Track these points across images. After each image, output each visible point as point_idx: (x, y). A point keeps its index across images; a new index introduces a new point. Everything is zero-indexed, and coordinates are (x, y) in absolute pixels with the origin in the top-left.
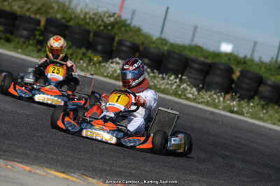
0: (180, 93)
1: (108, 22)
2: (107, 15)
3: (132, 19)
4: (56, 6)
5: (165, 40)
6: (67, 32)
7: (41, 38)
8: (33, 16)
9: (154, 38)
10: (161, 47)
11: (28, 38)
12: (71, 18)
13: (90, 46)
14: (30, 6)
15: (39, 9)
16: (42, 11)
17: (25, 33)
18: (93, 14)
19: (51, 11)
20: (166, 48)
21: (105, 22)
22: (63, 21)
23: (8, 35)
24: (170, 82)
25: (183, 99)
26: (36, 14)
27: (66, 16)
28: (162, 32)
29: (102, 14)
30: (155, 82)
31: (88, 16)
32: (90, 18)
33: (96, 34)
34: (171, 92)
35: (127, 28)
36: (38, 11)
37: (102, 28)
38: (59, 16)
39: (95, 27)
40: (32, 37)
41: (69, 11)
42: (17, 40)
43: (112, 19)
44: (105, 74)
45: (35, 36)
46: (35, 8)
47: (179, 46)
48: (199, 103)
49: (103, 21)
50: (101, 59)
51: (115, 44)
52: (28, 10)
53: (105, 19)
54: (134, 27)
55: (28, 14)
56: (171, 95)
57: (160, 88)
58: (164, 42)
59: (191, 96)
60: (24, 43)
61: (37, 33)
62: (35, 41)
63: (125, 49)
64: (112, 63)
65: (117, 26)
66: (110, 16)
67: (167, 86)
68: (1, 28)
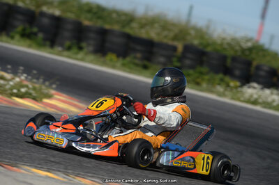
1: (245, 47)
4: (193, 32)
6: (205, 58)
7: (178, 64)
8: (170, 43)
12: (208, 45)
13: (227, 71)
14: (166, 33)
15: (176, 36)
17: (162, 59)
19: (188, 37)
22: (201, 47)
23: (146, 63)
26: (173, 41)
27: (203, 41)
31: (225, 42)
32: (228, 44)
33: (234, 59)
35: (265, 53)
36: (175, 38)
37: (239, 53)
38: (196, 42)
39: (232, 52)
41: (206, 36)
42: (154, 67)
43: (249, 44)
44: (242, 99)
45: (172, 62)
46: (172, 35)
49: (240, 46)
50: (238, 84)
51: (253, 69)
52: (166, 37)
53: (243, 44)
55: (165, 41)
61: (174, 59)
63: (262, 73)
64: (249, 87)
65: (254, 51)
66: (247, 41)
68: (139, 55)
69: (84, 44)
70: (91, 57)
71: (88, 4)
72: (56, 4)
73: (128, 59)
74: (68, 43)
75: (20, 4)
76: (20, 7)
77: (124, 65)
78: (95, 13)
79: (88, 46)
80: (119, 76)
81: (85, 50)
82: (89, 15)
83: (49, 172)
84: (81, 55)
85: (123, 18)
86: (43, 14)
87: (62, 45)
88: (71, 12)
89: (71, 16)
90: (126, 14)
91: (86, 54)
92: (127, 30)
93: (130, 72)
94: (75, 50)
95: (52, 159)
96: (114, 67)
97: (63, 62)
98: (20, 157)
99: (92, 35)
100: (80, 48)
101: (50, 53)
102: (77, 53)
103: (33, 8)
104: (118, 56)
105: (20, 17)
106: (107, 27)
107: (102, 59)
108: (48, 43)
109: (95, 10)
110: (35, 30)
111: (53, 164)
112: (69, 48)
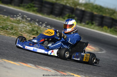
69: (94, 22)
70: (97, 28)
71: (96, 5)
72: (83, 5)
73: (112, 29)
74: (87, 22)
75: (68, 5)
76: (68, 6)
77: (110, 31)
78: (99, 9)
79: (96, 23)
80: (108, 36)
81: (94, 25)
82: (96, 10)
83: (78, 75)
84: (92, 27)
85: (111, 11)
86: (77, 9)
87: (85, 22)
88: (89, 8)
89: (89, 10)
90: (112, 10)
91: (95, 26)
92: (112, 17)
93: (113, 34)
94: (90, 24)
95: (80, 70)
96: (106, 32)
97: (85, 29)
98: (67, 68)
99: (98, 18)
100: (92, 24)
101: (80, 25)
102: (91, 26)
103: (73, 7)
104: (108, 27)
105: (68, 10)
106: (104, 15)
107: (101, 28)
108: (79, 21)
109: (99, 8)
110: (74, 15)
111: (80, 71)
112: (88, 24)
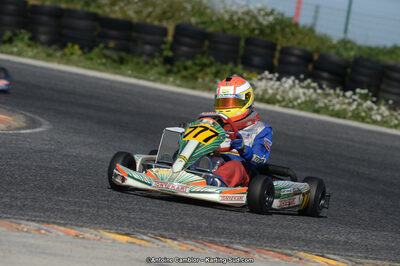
0: (363, 114)
1: (265, 23)
2: (262, 13)
3: (297, 14)
4: (189, 7)
5: (349, 42)
7: (170, 54)
8: (156, 23)
9: (335, 41)
10: (345, 54)
11: (151, 56)
12: (212, 23)
14: (150, 9)
15: (164, 13)
16: (169, 15)
17: (148, 48)
18: (243, 13)
19: (182, 14)
20: (352, 53)
21: (260, 24)
22: (201, 26)
23: (123, 54)
24: (347, 101)
25: (368, 123)
26: (160, 20)
27: (205, 19)
28: (346, 31)
29: (256, 12)
30: (326, 101)
31: (235, 17)
32: (239, 20)
33: (249, 41)
34: (350, 114)
35: (293, 29)
36: (164, 16)
37: (257, 32)
38: (193, 20)
39: (247, 32)
40: (157, 54)
41: (208, 11)
42: (135, 60)
43: (271, 18)
45: (161, 51)
46: (158, 10)
47: (370, 49)
48: (391, 127)
49: (257, 22)
51: (277, 54)
52: (149, 15)
53: (261, 19)
54: (304, 27)
55: (149, 20)
56: (350, 118)
57: (333, 110)
58: (349, 45)
59: (379, 118)
60: (147, 63)
61: (163, 46)
62: (162, 59)
63: (293, 59)
65: (278, 28)
66: (267, 14)
67: (344, 107)
68: (112, 44)
73: (96, 51)
74: (8, 34)
92: (93, 9)
99: (44, 19)
106: (63, 6)
107: (59, 54)
112: (10, 41)
